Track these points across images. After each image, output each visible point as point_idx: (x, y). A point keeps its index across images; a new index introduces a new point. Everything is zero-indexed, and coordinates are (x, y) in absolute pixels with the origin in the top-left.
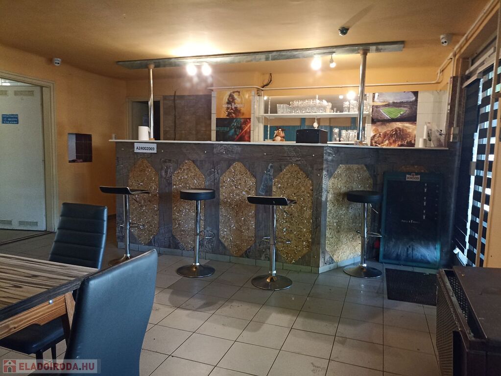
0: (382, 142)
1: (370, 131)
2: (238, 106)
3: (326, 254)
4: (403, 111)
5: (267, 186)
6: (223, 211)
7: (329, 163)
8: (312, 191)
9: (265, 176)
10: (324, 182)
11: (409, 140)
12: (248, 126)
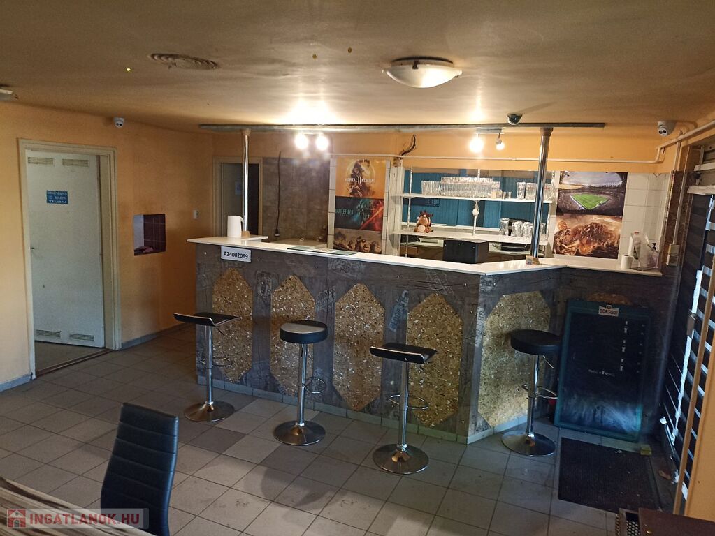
0: (571, 243)
1: (554, 224)
2: (367, 181)
3: (479, 418)
4: (603, 200)
5: (399, 321)
6: (338, 349)
7: (487, 295)
8: (462, 332)
9: (397, 307)
10: (478, 321)
11: (610, 242)
12: (380, 210)
